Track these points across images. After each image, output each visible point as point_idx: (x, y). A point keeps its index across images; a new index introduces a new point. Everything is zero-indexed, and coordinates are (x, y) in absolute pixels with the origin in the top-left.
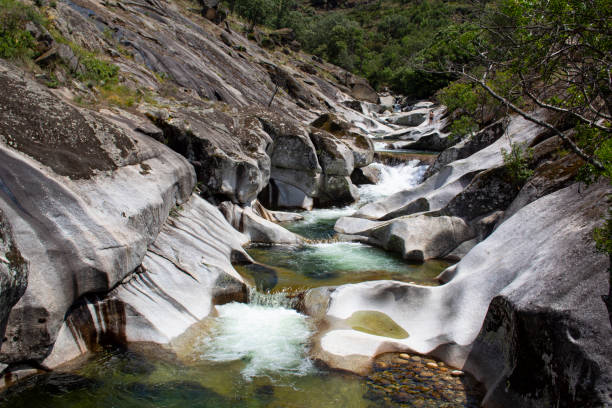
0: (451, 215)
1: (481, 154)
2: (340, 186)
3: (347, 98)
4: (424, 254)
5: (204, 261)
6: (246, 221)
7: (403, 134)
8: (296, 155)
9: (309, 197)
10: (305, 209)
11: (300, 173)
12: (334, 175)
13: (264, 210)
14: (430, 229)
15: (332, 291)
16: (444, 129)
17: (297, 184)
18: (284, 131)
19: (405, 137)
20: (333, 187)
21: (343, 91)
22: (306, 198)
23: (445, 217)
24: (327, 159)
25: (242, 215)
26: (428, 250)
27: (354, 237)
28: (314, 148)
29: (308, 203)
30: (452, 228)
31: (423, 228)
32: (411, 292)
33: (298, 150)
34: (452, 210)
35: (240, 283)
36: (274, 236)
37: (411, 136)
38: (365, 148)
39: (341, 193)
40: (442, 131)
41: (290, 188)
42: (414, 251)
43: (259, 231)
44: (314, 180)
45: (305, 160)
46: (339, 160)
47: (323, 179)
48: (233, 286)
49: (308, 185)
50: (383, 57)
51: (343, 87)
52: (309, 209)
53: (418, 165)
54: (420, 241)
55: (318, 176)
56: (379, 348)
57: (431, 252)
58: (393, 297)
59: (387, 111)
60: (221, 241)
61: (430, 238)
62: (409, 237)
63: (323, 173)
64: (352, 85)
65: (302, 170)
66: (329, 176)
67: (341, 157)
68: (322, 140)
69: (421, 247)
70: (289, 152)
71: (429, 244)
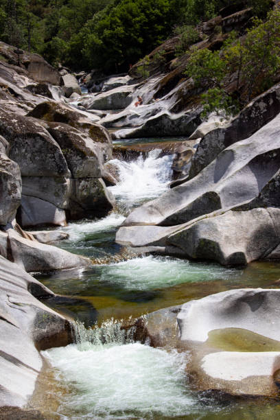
0: (265, 206)
1: (266, 132)
2: (93, 191)
3: (27, 82)
4: (247, 256)
5: (12, 299)
6: (15, 247)
7: (117, 121)
8: (37, 158)
9: (60, 209)
10: (58, 225)
11: (44, 181)
12: (86, 178)
13: (23, 231)
14: (244, 225)
15: (176, 312)
16: (175, 107)
17: (42, 195)
18: (19, 130)
19: (120, 124)
20: (85, 193)
21: (19, 73)
22: (57, 211)
23: (259, 209)
24: (76, 159)
25: (8, 240)
26: (248, 251)
27: (147, 249)
28: (59, 147)
29: (60, 217)
30: (270, 221)
31: (236, 225)
32: (270, 298)
33: (40, 151)
34: (266, 200)
35: (62, 320)
36: (54, 261)
37: (128, 121)
38: (102, 142)
39: (95, 199)
40: (172, 111)
41: (34, 201)
42: (235, 254)
43: (34, 257)
44: (64, 187)
45: (51, 163)
46: (90, 159)
47: (74, 185)
48: (54, 326)
49: (57, 195)
50: (47, 24)
51: (17, 67)
52: (63, 224)
53: (161, 155)
54: (238, 241)
55: (68, 182)
56: (274, 364)
57: (252, 253)
58: (248, 307)
59: (75, 94)
60: (11, 274)
61: (249, 235)
62: (223, 239)
63: (72, 177)
64: (26, 65)
65: (47, 177)
66: (80, 179)
67: (92, 154)
68: (66, 136)
69: (241, 248)
70: (29, 155)
71: (249, 244)
